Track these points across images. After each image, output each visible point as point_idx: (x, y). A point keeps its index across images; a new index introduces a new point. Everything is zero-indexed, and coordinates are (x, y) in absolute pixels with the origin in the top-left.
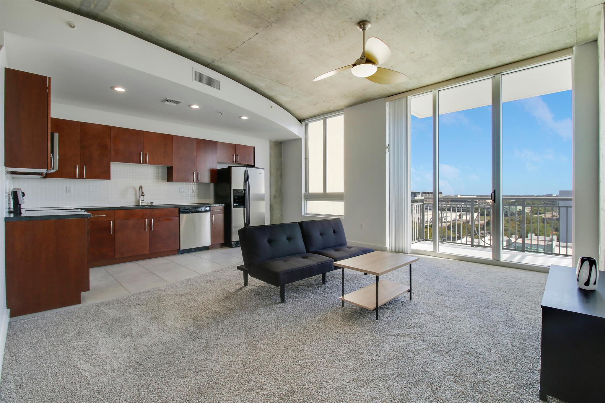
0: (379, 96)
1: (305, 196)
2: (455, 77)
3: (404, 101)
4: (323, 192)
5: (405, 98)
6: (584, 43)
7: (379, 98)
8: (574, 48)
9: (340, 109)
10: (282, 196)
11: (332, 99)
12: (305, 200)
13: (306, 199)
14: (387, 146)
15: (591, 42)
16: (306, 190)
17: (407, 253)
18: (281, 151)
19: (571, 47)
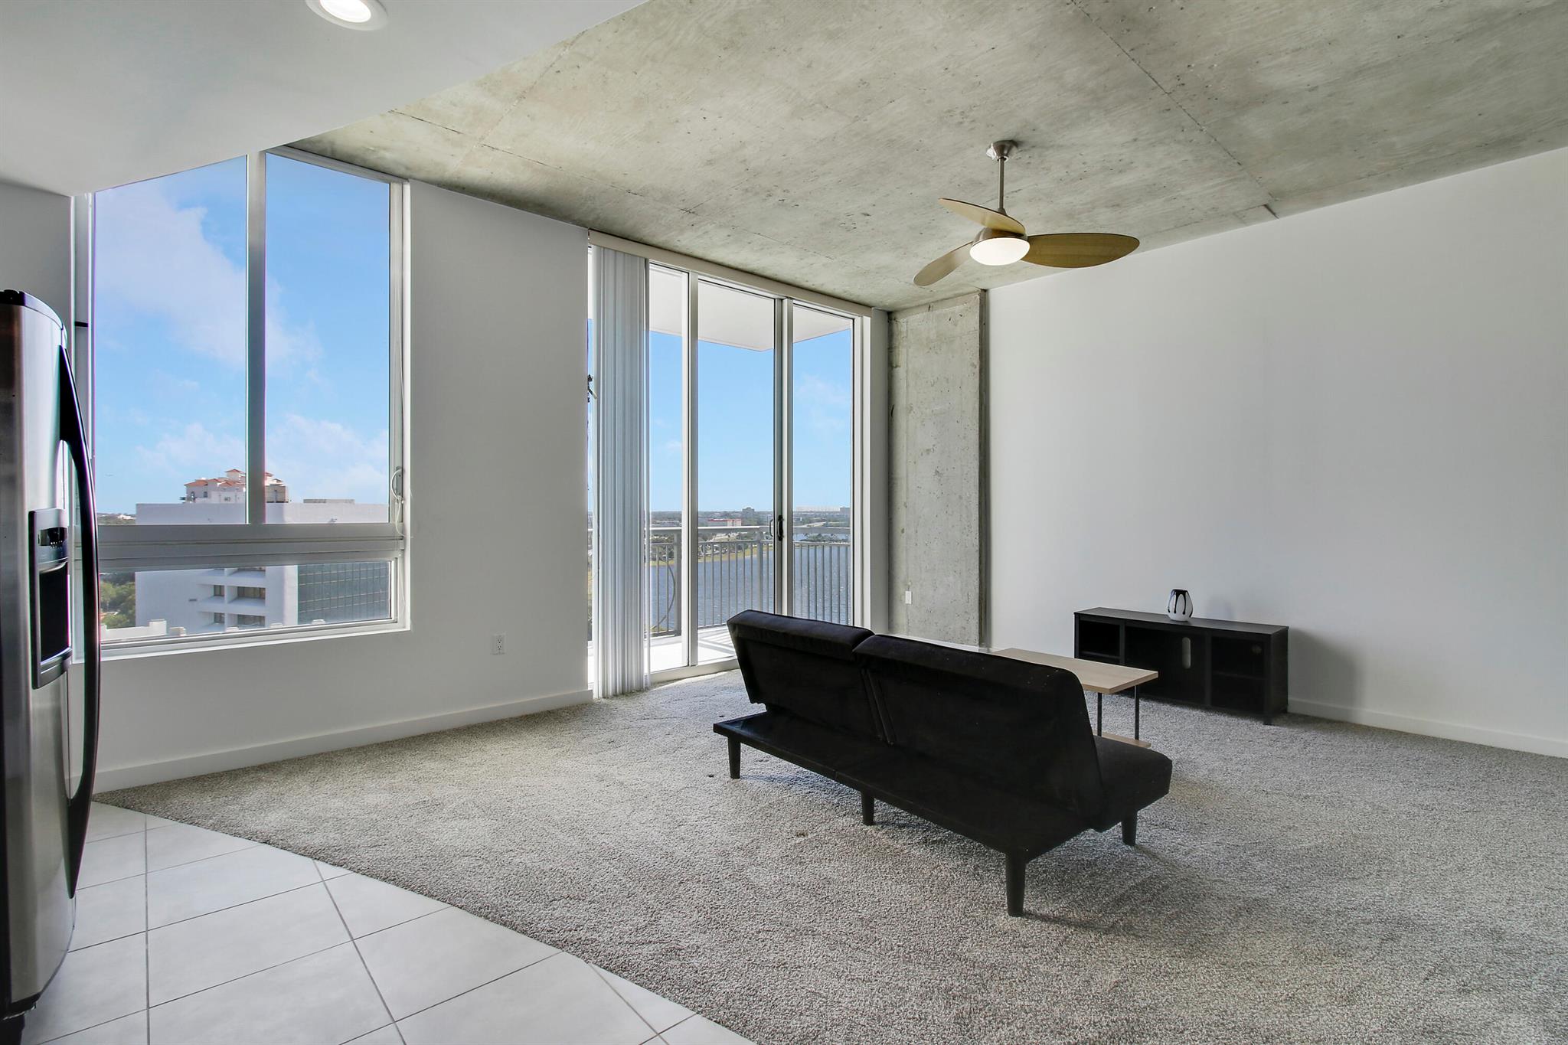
3: (638, 268)
5: (643, 261)
15: (884, 311)
19: (871, 307)
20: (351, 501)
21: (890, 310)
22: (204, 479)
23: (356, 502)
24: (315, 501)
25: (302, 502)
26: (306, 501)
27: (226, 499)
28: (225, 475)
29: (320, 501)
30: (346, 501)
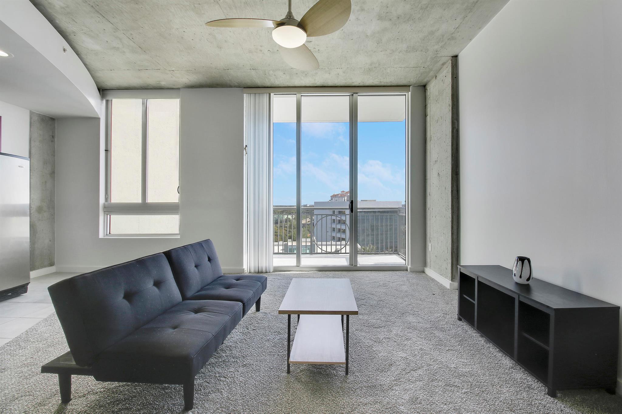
0: (236, 84)
1: (105, 207)
2: (321, 86)
3: (265, 98)
4: (141, 202)
5: (268, 95)
6: (417, 85)
7: (236, 87)
8: (411, 87)
9: (174, 87)
10: (53, 208)
11: (173, 69)
12: (104, 214)
13: (107, 213)
14: (245, 147)
15: (421, 86)
16: (106, 199)
17: (270, 272)
18: (53, 132)
19: (409, 86)
20: (375, 200)
21: (424, 84)
22: (335, 194)
23: (377, 201)
24: (364, 201)
25: (360, 201)
26: (361, 200)
27: (336, 200)
28: (340, 193)
29: (366, 201)
30: (373, 201)
